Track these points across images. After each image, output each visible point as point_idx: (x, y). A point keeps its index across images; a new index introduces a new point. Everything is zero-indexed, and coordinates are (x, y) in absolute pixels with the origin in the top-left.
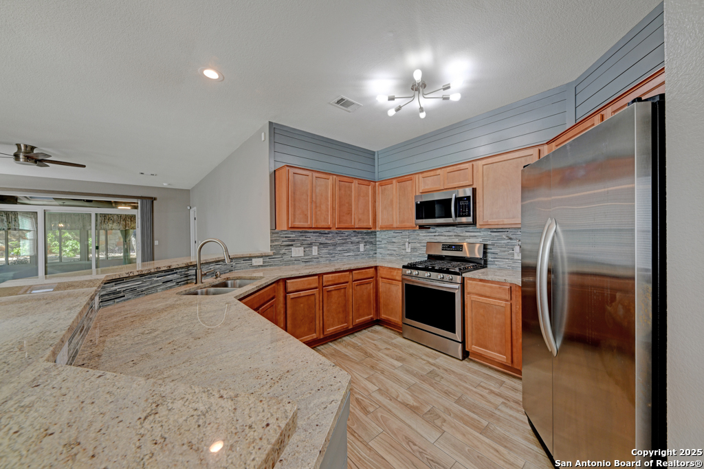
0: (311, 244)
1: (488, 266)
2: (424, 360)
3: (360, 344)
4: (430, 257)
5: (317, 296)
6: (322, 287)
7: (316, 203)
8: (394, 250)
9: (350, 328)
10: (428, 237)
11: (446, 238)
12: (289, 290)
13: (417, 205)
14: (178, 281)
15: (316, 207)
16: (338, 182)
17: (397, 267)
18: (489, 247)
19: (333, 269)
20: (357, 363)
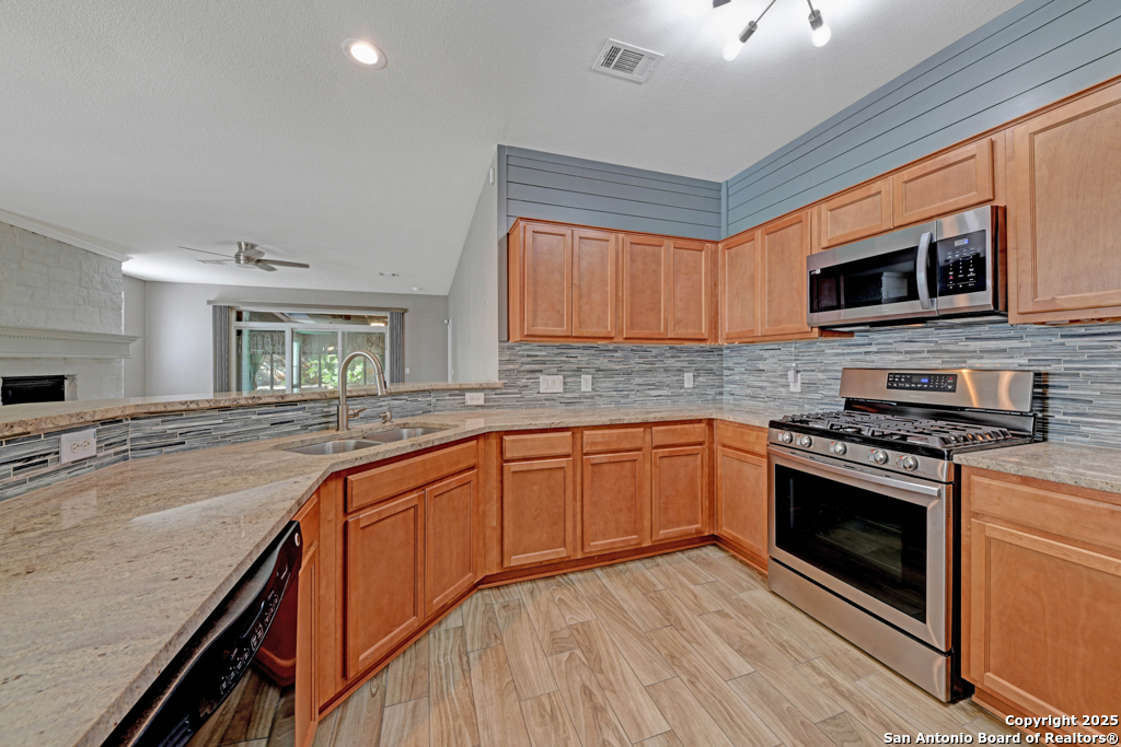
0: (579, 370)
1: (1050, 436)
2: (820, 673)
3: (660, 587)
4: (851, 405)
5: (569, 472)
6: (579, 455)
7: (579, 287)
8: (762, 388)
9: (644, 545)
10: (848, 358)
11: (901, 357)
12: (508, 455)
13: (813, 278)
14: (307, 423)
15: (580, 296)
16: (628, 247)
17: (757, 424)
18: (1052, 381)
19: (605, 420)
20: (639, 637)
